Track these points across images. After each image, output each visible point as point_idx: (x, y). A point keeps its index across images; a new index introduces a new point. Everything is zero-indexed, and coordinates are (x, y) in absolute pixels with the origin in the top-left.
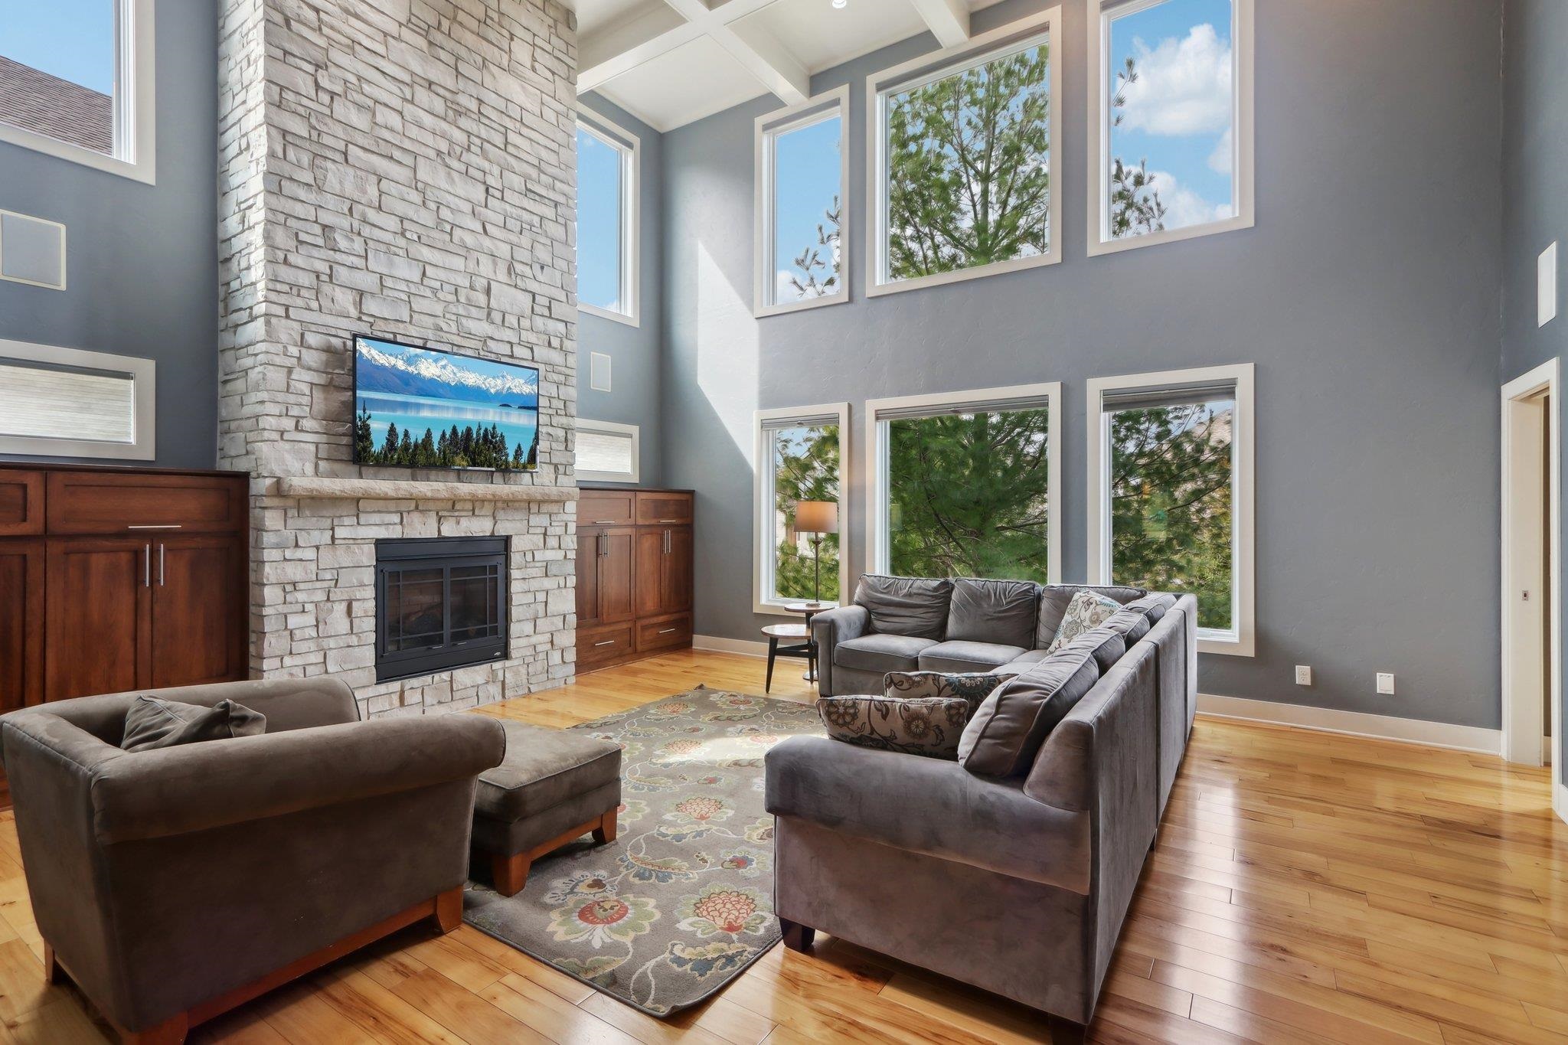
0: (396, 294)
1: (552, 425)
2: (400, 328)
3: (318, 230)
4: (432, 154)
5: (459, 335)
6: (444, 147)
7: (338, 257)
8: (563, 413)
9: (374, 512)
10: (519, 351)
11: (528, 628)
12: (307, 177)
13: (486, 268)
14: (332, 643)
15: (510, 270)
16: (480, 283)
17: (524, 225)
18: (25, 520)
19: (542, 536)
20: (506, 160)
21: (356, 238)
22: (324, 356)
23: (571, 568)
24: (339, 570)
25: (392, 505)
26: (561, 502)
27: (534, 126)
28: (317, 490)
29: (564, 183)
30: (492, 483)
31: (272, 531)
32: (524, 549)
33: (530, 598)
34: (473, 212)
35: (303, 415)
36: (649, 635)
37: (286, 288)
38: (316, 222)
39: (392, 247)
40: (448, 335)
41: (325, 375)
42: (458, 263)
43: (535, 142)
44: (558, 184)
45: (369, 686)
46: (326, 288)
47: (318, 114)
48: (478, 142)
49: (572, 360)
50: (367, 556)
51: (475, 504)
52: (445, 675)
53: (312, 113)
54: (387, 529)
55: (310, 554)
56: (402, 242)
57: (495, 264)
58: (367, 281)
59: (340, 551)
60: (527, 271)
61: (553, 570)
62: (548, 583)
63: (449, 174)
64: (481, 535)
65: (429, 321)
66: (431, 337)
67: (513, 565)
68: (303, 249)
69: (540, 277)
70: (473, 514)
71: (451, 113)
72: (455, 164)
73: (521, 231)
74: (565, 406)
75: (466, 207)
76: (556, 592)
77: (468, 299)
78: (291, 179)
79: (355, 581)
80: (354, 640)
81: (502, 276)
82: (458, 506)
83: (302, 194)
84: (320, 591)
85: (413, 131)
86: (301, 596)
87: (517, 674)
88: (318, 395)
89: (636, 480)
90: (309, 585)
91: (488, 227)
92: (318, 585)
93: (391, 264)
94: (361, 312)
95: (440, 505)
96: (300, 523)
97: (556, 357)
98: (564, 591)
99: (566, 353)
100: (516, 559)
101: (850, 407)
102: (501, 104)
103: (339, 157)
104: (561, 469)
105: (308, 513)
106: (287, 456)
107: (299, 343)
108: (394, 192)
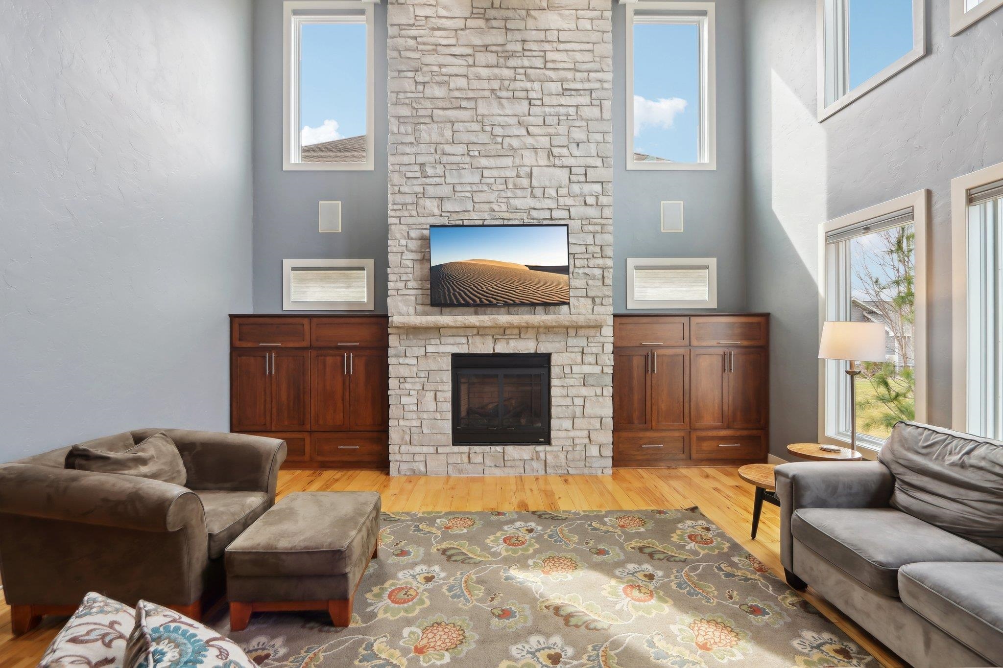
0: (463, 194)
1: (588, 267)
2: (466, 216)
3: (417, 168)
4: (487, 93)
5: (508, 211)
6: (496, 85)
7: (428, 181)
8: (599, 255)
9: (450, 336)
10: (556, 214)
11: (567, 424)
12: (411, 139)
13: (529, 158)
14: (425, 416)
15: (550, 154)
16: (524, 171)
17: (561, 118)
19: (580, 354)
20: (544, 74)
21: (437, 166)
22: (419, 242)
23: (609, 380)
24: (430, 372)
25: (461, 332)
26: (599, 327)
27: (570, 39)
28: (407, 324)
29: (598, 71)
30: (535, 315)
31: (393, 347)
32: (562, 363)
33: (568, 401)
34: (519, 122)
35: (408, 279)
36: (706, 446)
37: (400, 207)
38: (415, 164)
39: (460, 165)
40: (499, 213)
41: (420, 254)
42: (508, 161)
43: (570, 51)
44: (592, 75)
45: (447, 446)
46: (421, 201)
47: (417, 100)
48: (522, 71)
49: (607, 212)
50: (447, 363)
51: (521, 331)
52: (499, 448)
53: (413, 101)
54: (458, 347)
55: (413, 361)
56: (467, 159)
57: (537, 153)
58: (445, 191)
59: (430, 360)
60: (564, 151)
61: (591, 381)
62: (584, 391)
63: (500, 102)
64: (526, 352)
65: (486, 207)
66: (487, 217)
67: (553, 375)
68: (409, 182)
69: (576, 153)
70: (520, 337)
71: (502, 60)
72: (504, 94)
73: (559, 123)
74: (601, 250)
75: (513, 121)
76: (594, 399)
77: (515, 185)
78: (402, 143)
79: (438, 379)
80: (438, 416)
81: (543, 161)
82: (507, 332)
83: (408, 150)
84: (418, 383)
85: (475, 84)
86: (408, 386)
87: (556, 457)
88: (418, 266)
89: (714, 305)
90: (413, 380)
91: (530, 129)
92: (417, 380)
93: (460, 176)
94: (442, 211)
95: (493, 331)
96: (407, 343)
97: (592, 212)
98: (601, 399)
99: (602, 207)
100: (555, 371)
101: (929, 194)
102: (541, 36)
103: (428, 120)
104: (598, 301)
105: (411, 337)
106: (400, 304)
107: (407, 237)
108: (461, 129)
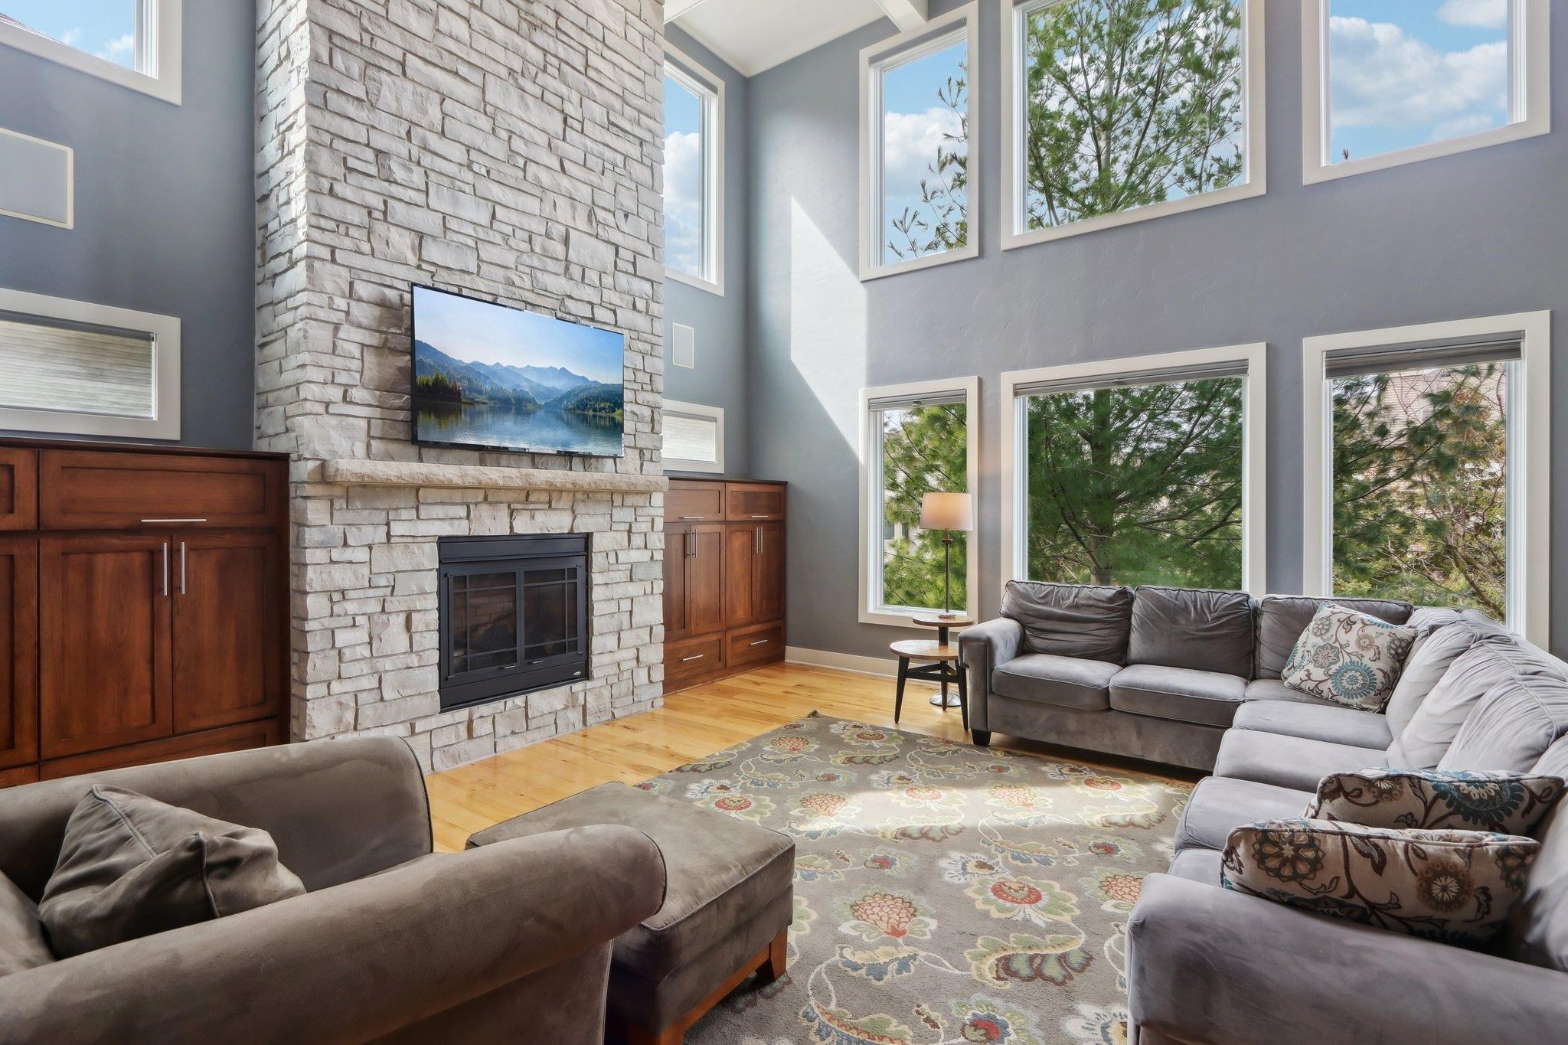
0: (461, 239)
1: (637, 403)
2: (466, 281)
3: (369, 155)
4: (504, 72)
5: (533, 291)
6: (518, 67)
7: (394, 190)
8: (649, 388)
9: (436, 503)
10: (602, 314)
11: (611, 642)
12: (358, 90)
13: (563, 213)
14: (388, 664)
15: (591, 216)
16: (558, 231)
17: (607, 165)
18: (11, 511)
19: (626, 533)
20: (586, 85)
21: (414, 167)
22: (377, 311)
23: (657, 571)
24: (396, 575)
25: (457, 496)
26: (648, 493)
27: (618, 49)
28: (369, 476)
29: (650, 117)
30: (571, 469)
31: (315, 526)
32: (607, 549)
33: (612, 607)
34: (550, 145)
35: (352, 383)
36: (740, 647)
37: (332, 225)
38: (368, 145)
39: (457, 182)
40: (521, 291)
41: (378, 334)
42: (532, 205)
43: (618, 67)
44: (644, 119)
45: (431, 716)
46: (380, 228)
47: (372, 15)
48: (555, 62)
49: (658, 327)
50: (429, 558)
51: (552, 495)
52: (519, 700)
53: (364, 12)
54: (451, 525)
55: (362, 555)
56: (468, 176)
57: (574, 208)
58: (427, 222)
59: (397, 552)
60: (609, 217)
61: (639, 573)
62: (634, 589)
63: (522, 97)
64: (559, 531)
65: (500, 273)
66: (501, 292)
67: (595, 568)
68: (353, 178)
69: (624, 227)
70: (550, 506)
71: (524, 25)
72: (528, 86)
73: (603, 171)
74: (651, 380)
75: (542, 139)
76: (642, 599)
77: (543, 248)
78: (339, 91)
79: (414, 588)
80: (414, 660)
81: (582, 223)
82: (532, 498)
83: (351, 109)
84: (373, 600)
85: (482, 44)
86: (351, 607)
87: (599, 696)
88: (370, 359)
89: (720, 469)
90: (360, 594)
91: (566, 164)
92: (371, 593)
93: (456, 202)
94: (420, 259)
95: (511, 496)
96: (349, 516)
97: (642, 322)
98: (650, 598)
99: (653, 318)
100: (597, 560)
101: (980, 381)
102: (581, 19)
103: (395, 68)
104: (647, 454)
105: (358, 504)
106: (333, 434)
107: (348, 294)
108: (459, 114)
